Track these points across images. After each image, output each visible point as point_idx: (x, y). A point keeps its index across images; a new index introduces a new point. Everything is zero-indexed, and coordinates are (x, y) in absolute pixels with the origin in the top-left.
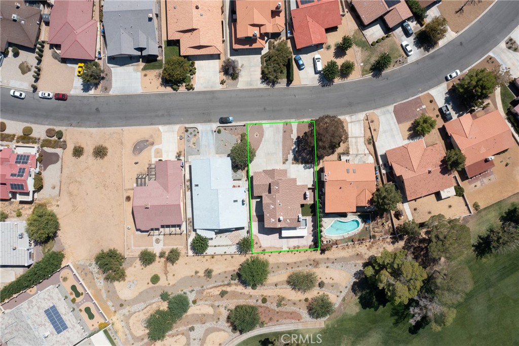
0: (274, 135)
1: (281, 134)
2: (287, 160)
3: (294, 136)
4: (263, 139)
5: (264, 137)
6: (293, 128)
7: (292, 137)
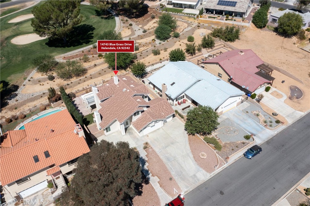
0: (182, 167)
1: (173, 174)
2: (145, 148)
3: (154, 180)
4: (192, 156)
5: (193, 159)
6: (162, 190)
7: (156, 177)
